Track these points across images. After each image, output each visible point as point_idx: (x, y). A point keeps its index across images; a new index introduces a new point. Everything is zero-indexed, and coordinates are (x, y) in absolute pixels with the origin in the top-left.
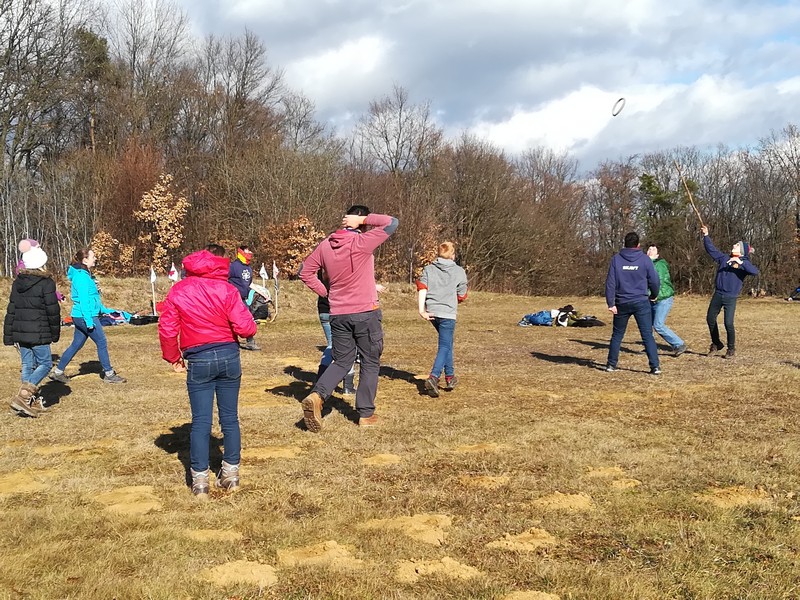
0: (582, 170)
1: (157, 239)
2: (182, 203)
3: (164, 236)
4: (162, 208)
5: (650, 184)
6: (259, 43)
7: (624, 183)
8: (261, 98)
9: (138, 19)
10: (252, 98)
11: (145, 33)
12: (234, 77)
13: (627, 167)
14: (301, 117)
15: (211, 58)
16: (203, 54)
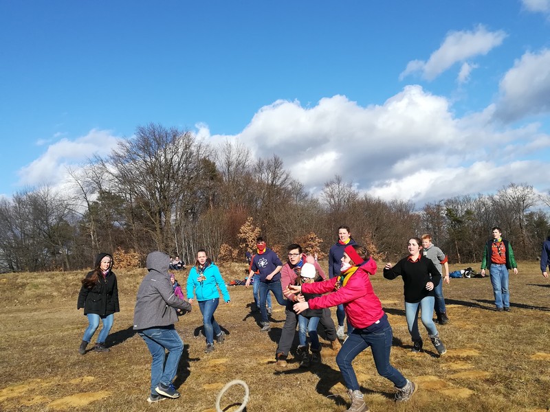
0: (417, 207)
1: (247, 245)
2: (258, 229)
3: (250, 244)
4: (248, 231)
5: (450, 212)
6: (280, 160)
7: (439, 212)
8: (282, 183)
9: (230, 153)
10: (278, 183)
11: (233, 158)
12: (270, 174)
13: (438, 206)
14: (298, 191)
15: (260, 168)
16: (256, 166)
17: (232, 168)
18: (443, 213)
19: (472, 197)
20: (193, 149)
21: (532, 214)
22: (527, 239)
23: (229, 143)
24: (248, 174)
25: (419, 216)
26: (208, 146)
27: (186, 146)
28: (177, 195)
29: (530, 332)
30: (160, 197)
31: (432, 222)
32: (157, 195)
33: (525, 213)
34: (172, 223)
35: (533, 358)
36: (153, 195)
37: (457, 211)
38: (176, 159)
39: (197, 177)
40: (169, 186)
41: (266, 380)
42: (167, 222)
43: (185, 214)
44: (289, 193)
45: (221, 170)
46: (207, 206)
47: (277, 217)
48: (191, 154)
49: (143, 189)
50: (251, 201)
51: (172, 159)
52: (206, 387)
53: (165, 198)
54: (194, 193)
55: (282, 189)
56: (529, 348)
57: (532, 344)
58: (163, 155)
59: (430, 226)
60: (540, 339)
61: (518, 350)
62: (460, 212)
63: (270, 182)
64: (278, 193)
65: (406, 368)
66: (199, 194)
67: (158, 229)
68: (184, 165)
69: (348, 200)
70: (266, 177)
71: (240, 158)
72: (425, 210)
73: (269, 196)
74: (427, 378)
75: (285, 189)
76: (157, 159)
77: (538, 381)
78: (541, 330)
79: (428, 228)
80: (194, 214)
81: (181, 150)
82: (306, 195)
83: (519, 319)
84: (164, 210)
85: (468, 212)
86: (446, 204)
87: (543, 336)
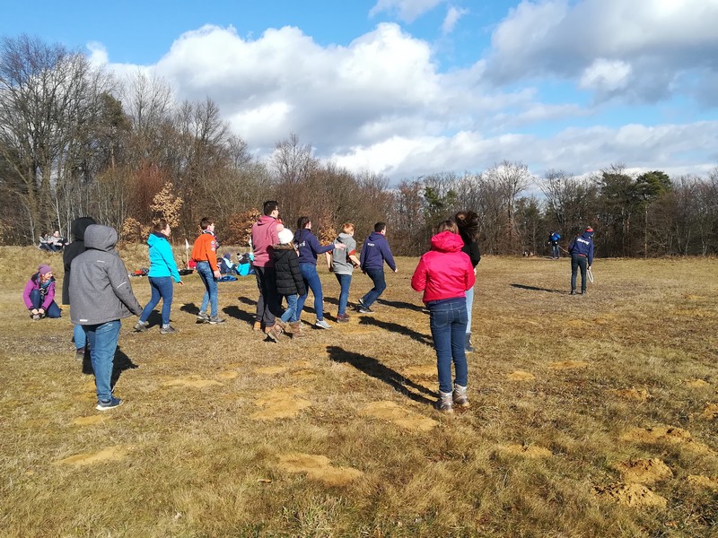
4: (166, 202)
5: (430, 193)
7: (416, 192)
8: (217, 139)
9: (143, 88)
10: (212, 138)
11: (147, 97)
12: (201, 125)
13: (416, 183)
14: (239, 151)
15: (185, 115)
16: (181, 111)
17: (144, 112)
18: (421, 194)
19: (457, 174)
20: (88, 78)
21: (523, 200)
22: (514, 230)
23: (142, 74)
24: (168, 121)
25: (392, 195)
26: (110, 76)
27: (77, 73)
28: (61, 144)
29: (509, 344)
30: (35, 145)
31: (407, 204)
32: (31, 141)
33: (515, 199)
34: (53, 183)
35: (510, 378)
36: (24, 141)
37: (438, 191)
38: (61, 91)
39: (92, 120)
40: (49, 129)
41: (168, 410)
42: (46, 182)
43: (73, 172)
44: (227, 153)
45: (128, 113)
46: (106, 163)
47: (207, 184)
48: (84, 85)
49: (9, 131)
50: (171, 160)
51: (54, 90)
52: (78, 422)
53: (43, 147)
54: (88, 142)
55: (216, 147)
56: (506, 365)
57: (510, 360)
58: (42, 83)
59: (405, 208)
60: (520, 353)
61: (494, 367)
62: (441, 193)
63: (200, 135)
64: (211, 152)
65: (358, 391)
66: (94, 145)
67: (30, 191)
68: (73, 101)
69: (305, 168)
70: (195, 128)
71: (158, 98)
72: (401, 188)
73: (197, 154)
74: (383, 405)
75: (221, 147)
76: (31, 88)
77: (514, 407)
78: (521, 342)
79: (401, 211)
80: (86, 172)
81: (68, 79)
82: (249, 158)
83: (498, 328)
84: (40, 163)
85: (451, 194)
86: (426, 181)
87: (523, 350)
